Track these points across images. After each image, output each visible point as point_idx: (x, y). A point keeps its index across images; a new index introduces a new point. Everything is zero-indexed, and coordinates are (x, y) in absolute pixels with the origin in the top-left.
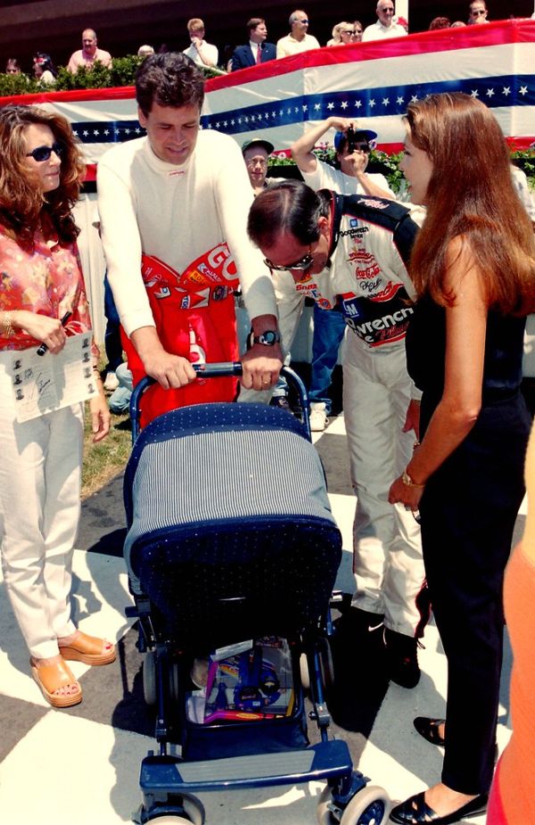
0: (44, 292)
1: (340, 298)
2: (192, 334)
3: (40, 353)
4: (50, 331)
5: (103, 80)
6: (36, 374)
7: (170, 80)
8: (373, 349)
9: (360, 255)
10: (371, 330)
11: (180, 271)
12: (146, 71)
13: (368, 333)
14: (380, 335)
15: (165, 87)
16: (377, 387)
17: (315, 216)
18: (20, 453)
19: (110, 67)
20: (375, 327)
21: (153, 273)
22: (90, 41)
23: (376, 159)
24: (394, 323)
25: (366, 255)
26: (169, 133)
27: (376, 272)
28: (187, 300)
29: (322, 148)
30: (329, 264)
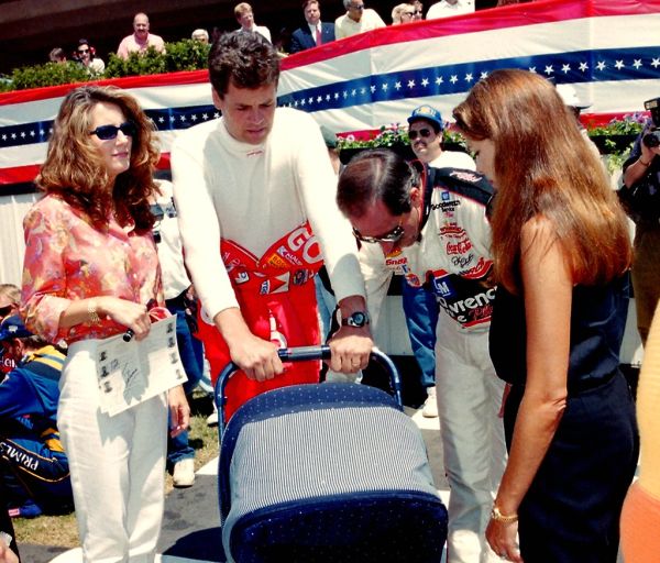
0: (124, 278)
1: (430, 275)
2: (273, 321)
3: (127, 339)
4: (137, 316)
5: (158, 66)
6: (122, 364)
7: (245, 61)
8: (467, 329)
9: (451, 229)
10: (464, 310)
11: (259, 257)
12: (220, 53)
13: (461, 313)
14: (473, 314)
15: (241, 69)
16: (471, 369)
17: (407, 186)
18: (103, 443)
19: (164, 52)
20: (468, 306)
21: (231, 258)
22: (144, 25)
23: (451, 140)
24: (487, 302)
25: (458, 229)
26: (247, 114)
27: (468, 247)
28: (266, 286)
29: (392, 129)
30: (419, 238)
